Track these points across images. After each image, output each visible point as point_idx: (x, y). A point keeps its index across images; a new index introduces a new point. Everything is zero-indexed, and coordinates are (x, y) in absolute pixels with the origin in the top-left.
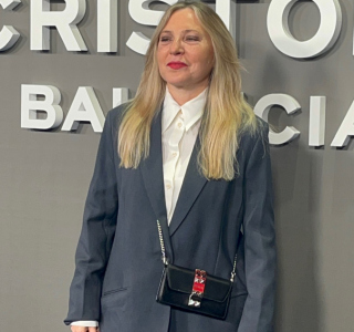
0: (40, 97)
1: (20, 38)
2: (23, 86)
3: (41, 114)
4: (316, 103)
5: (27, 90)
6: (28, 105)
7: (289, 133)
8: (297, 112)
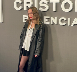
0: (26, 17)
1: (23, 8)
2: (23, 16)
3: (26, 20)
4: (69, 19)
5: (24, 16)
6: (24, 19)
8: (66, 20)
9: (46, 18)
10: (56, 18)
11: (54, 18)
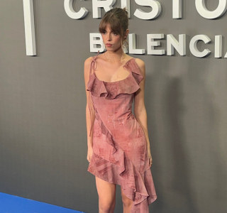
0: (98, 38)
1: (88, 13)
2: (91, 34)
3: (98, 46)
4: (218, 39)
5: (92, 35)
6: (93, 42)
7: (206, 52)
8: (210, 43)
9: (155, 40)
10: (181, 37)
11: (177, 38)
